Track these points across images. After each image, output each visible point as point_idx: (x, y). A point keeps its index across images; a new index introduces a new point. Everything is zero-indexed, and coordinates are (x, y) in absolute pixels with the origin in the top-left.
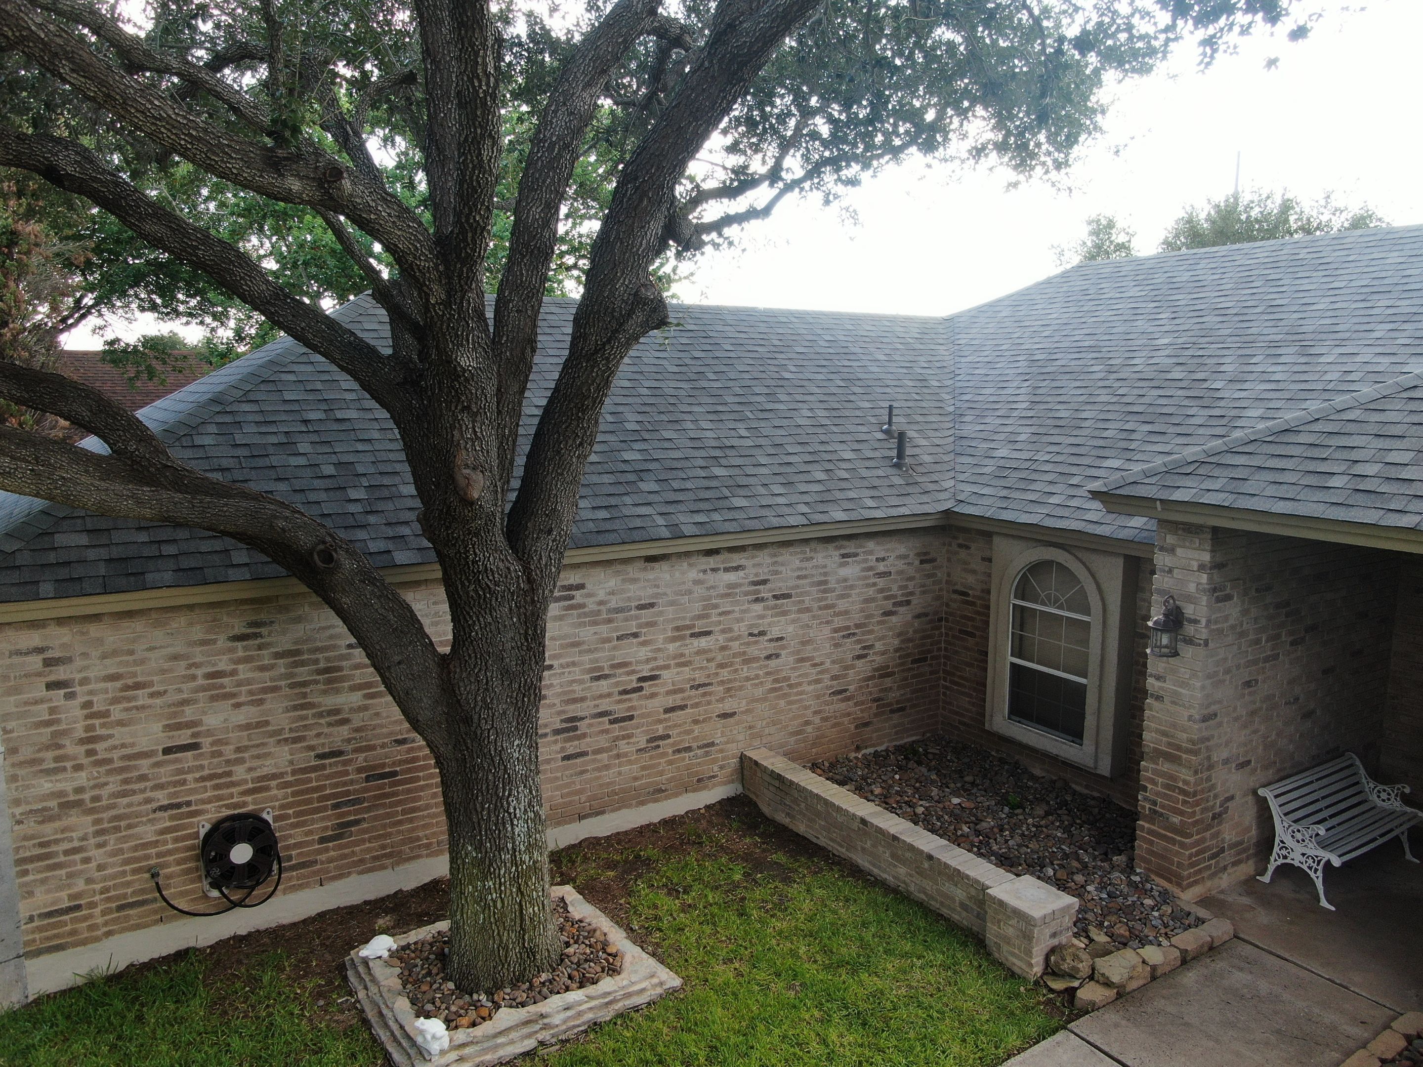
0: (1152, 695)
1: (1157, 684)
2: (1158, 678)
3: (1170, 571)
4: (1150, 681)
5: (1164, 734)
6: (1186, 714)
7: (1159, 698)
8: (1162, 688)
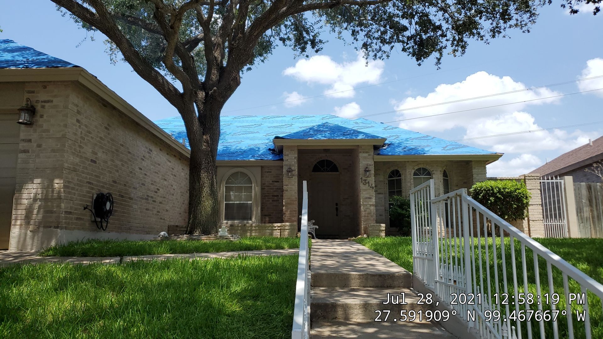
0: (285, 190)
1: (286, 187)
2: (286, 186)
3: (287, 160)
4: (284, 187)
5: (289, 198)
6: (294, 192)
7: (287, 190)
8: (288, 188)
